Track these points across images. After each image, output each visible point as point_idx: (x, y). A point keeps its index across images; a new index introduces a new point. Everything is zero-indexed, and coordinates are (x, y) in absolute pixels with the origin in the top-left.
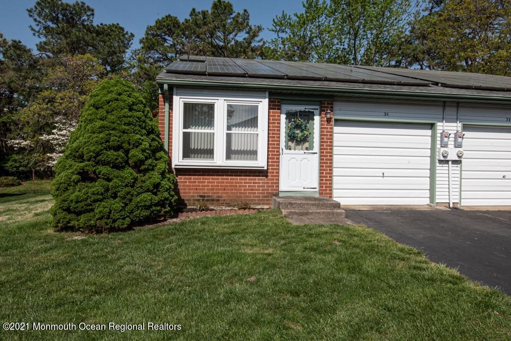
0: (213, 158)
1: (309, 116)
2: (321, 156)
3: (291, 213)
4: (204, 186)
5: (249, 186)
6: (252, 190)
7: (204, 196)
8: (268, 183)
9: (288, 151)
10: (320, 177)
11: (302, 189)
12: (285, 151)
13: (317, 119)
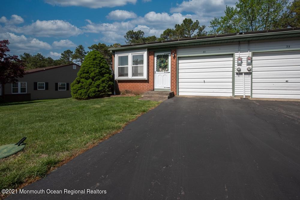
0: (128, 76)
1: (166, 57)
2: (171, 73)
3: (145, 97)
4: (127, 87)
5: (142, 87)
6: (143, 88)
7: (127, 91)
8: (149, 85)
9: (158, 72)
10: (171, 83)
11: (163, 88)
12: (156, 72)
13: (170, 57)
